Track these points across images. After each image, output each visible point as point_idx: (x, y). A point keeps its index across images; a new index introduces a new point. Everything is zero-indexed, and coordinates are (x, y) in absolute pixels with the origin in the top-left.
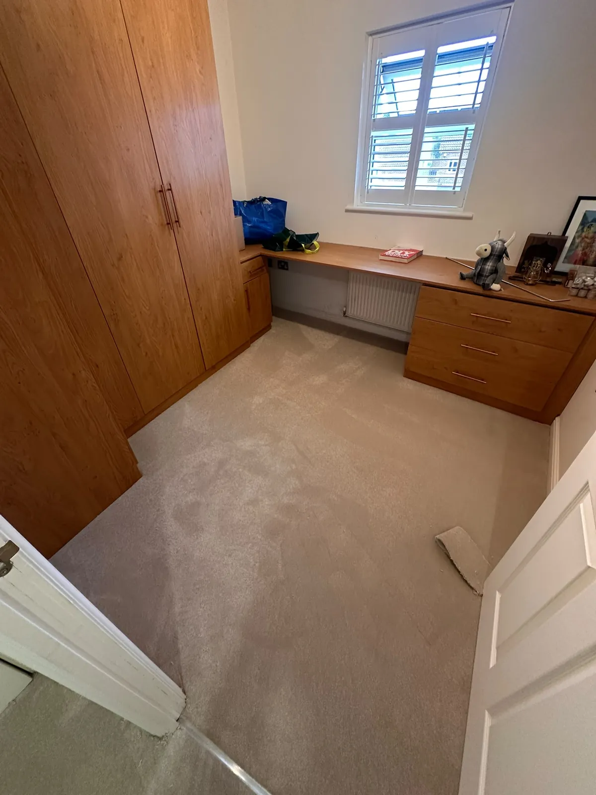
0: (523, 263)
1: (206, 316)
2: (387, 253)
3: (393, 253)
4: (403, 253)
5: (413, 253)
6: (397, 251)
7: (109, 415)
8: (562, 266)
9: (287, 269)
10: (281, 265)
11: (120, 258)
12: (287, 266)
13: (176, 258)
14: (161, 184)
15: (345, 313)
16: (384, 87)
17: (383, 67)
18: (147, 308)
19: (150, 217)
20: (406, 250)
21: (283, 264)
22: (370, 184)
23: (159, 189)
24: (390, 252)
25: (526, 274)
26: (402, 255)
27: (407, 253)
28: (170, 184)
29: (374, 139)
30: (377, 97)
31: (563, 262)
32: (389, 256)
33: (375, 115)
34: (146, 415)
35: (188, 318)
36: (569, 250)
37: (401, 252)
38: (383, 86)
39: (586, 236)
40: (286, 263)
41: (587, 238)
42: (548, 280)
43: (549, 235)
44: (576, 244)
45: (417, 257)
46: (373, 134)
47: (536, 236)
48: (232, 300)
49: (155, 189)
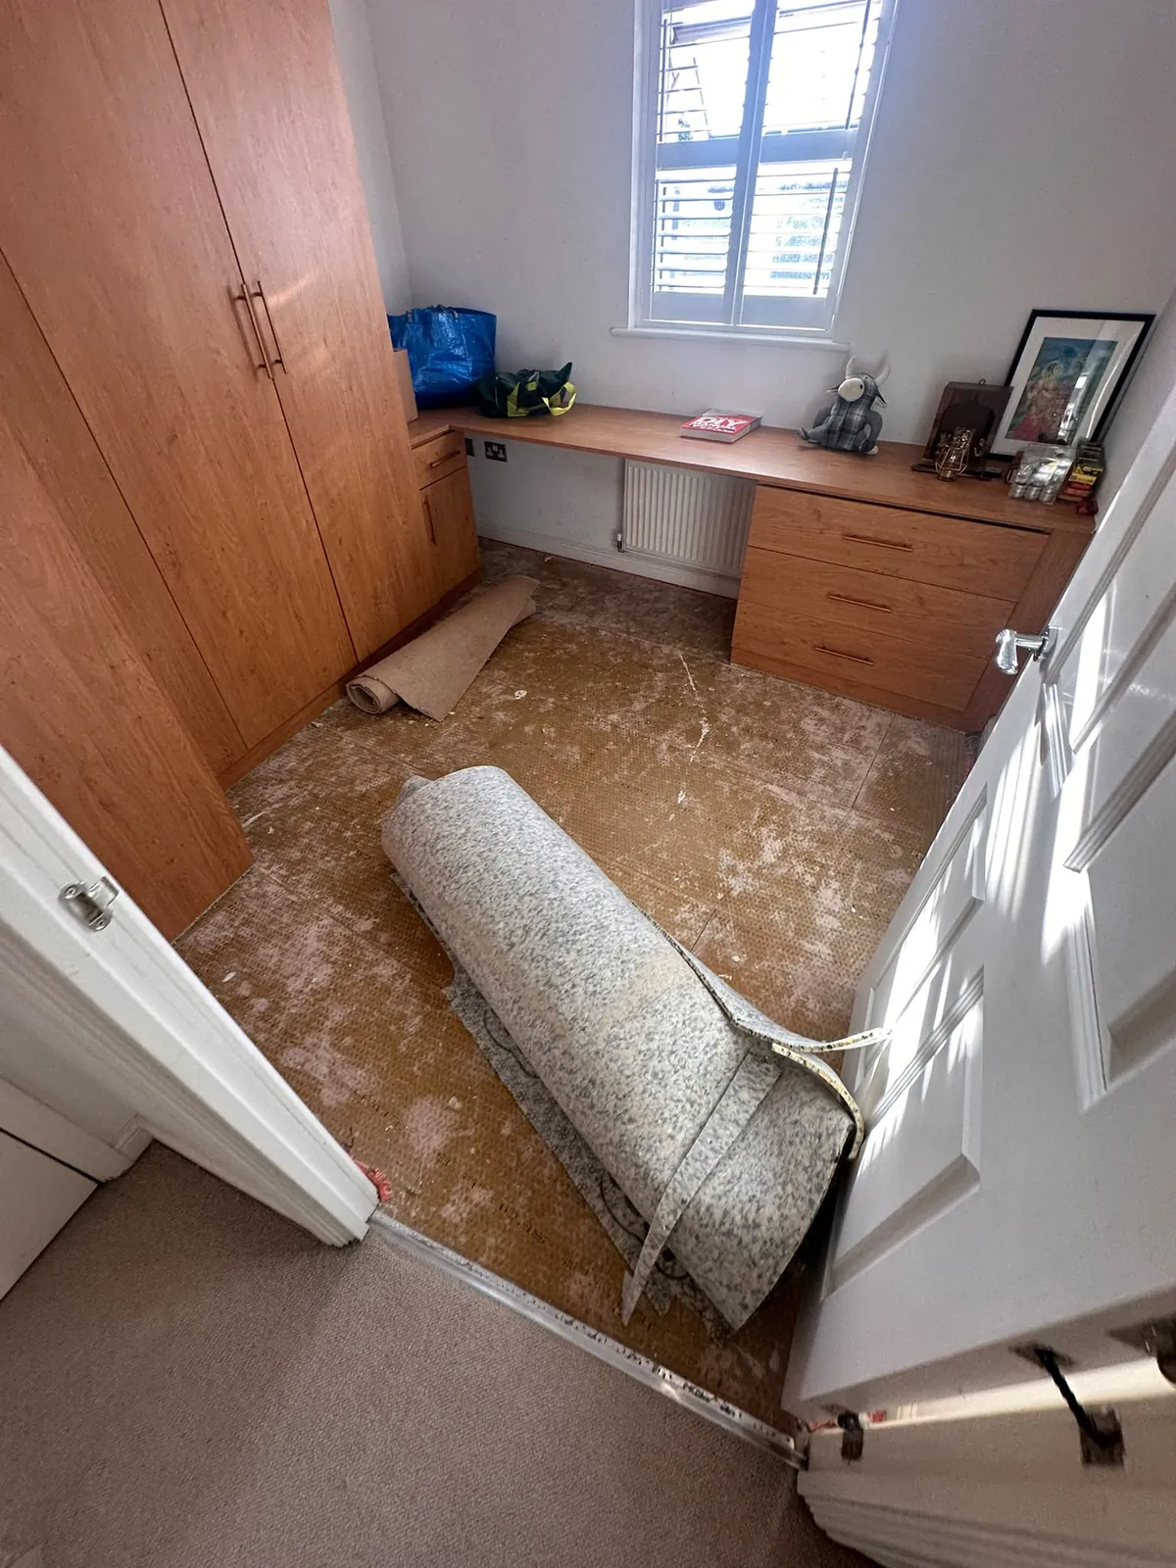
0: (937, 439)
1: (350, 556)
2: (695, 423)
3: (706, 423)
4: (726, 423)
5: (744, 422)
6: (713, 420)
7: (185, 747)
8: (1003, 444)
9: (505, 460)
10: (493, 452)
11: (173, 439)
12: (504, 452)
13: (284, 437)
14: (241, 282)
15: (619, 545)
16: (678, 74)
17: (674, 29)
18: (235, 539)
19: (224, 353)
20: (730, 417)
21: (495, 449)
22: (658, 281)
23: (236, 293)
24: (700, 421)
25: (941, 460)
26: (723, 426)
27: (732, 423)
28: (259, 283)
29: (661, 187)
30: (665, 95)
31: (1007, 437)
32: (698, 429)
33: (663, 136)
34: (250, 751)
35: (317, 561)
36: (1017, 414)
37: (722, 420)
38: (676, 72)
39: (1045, 386)
40: (502, 447)
41: (1047, 390)
42: (979, 470)
43: (981, 384)
44: (1028, 402)
45: (751, 432)
46: (660, 175)
47: (958, 387)
48: (400, 523)
49: (229, 292)
